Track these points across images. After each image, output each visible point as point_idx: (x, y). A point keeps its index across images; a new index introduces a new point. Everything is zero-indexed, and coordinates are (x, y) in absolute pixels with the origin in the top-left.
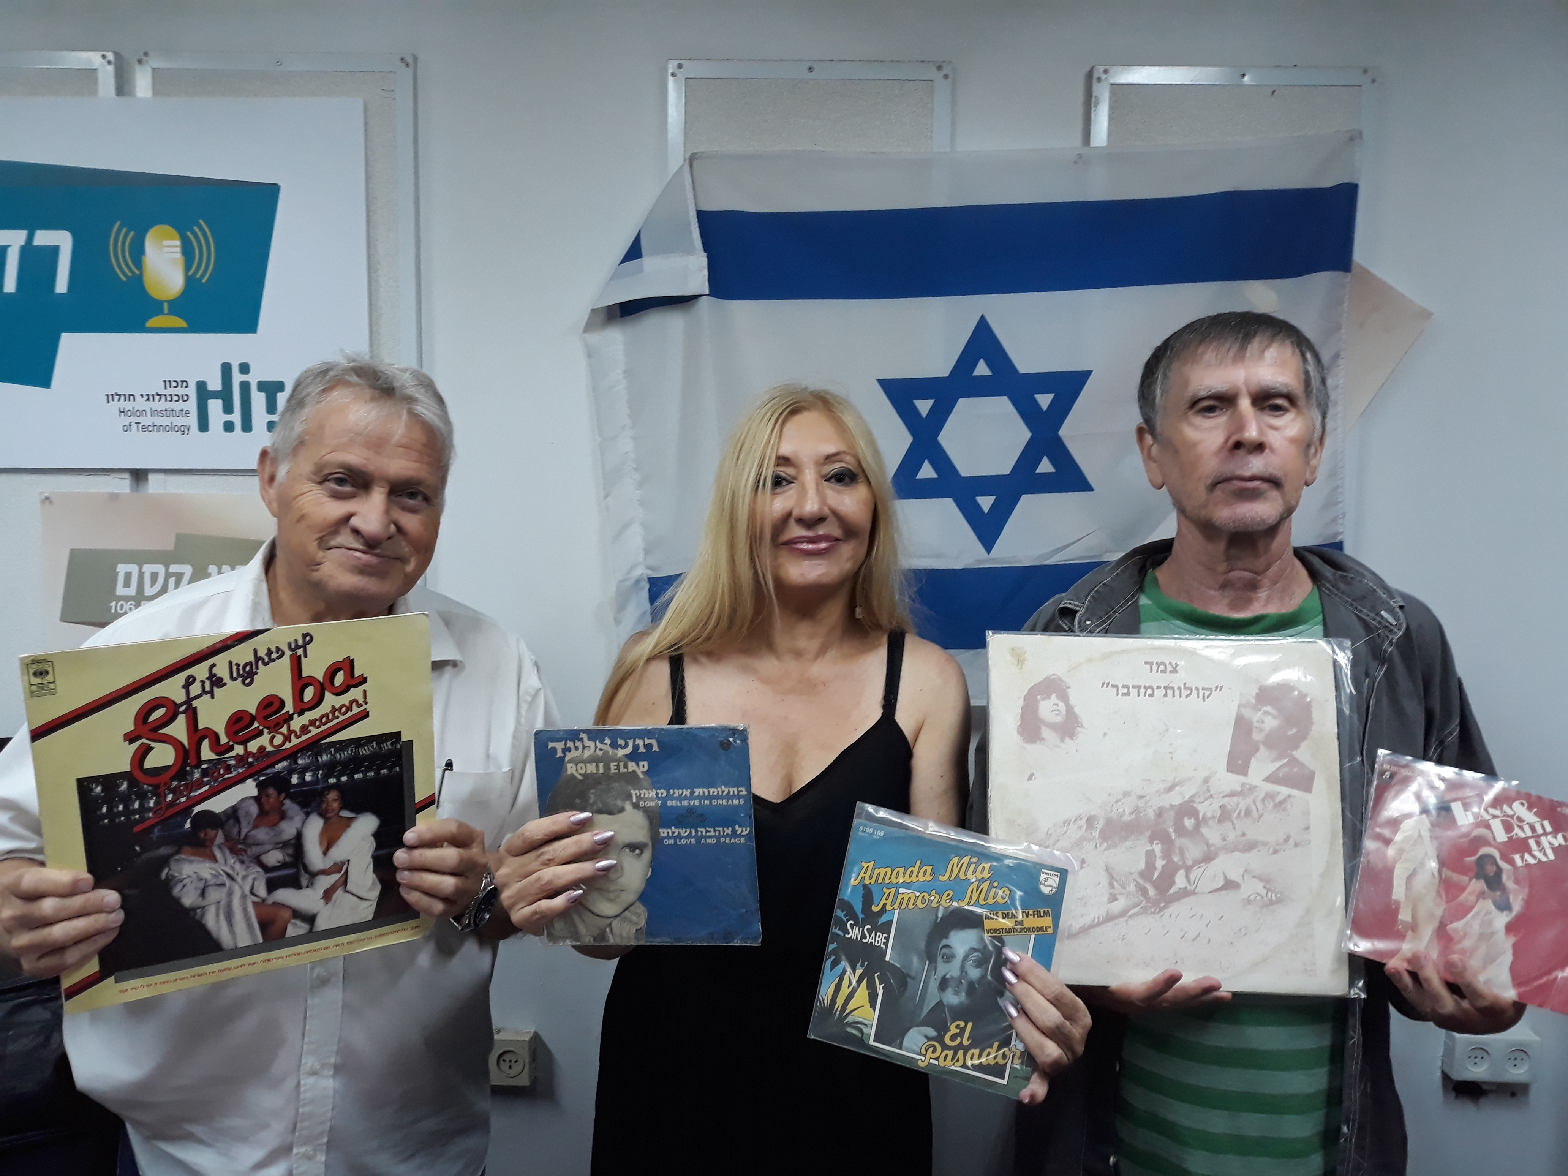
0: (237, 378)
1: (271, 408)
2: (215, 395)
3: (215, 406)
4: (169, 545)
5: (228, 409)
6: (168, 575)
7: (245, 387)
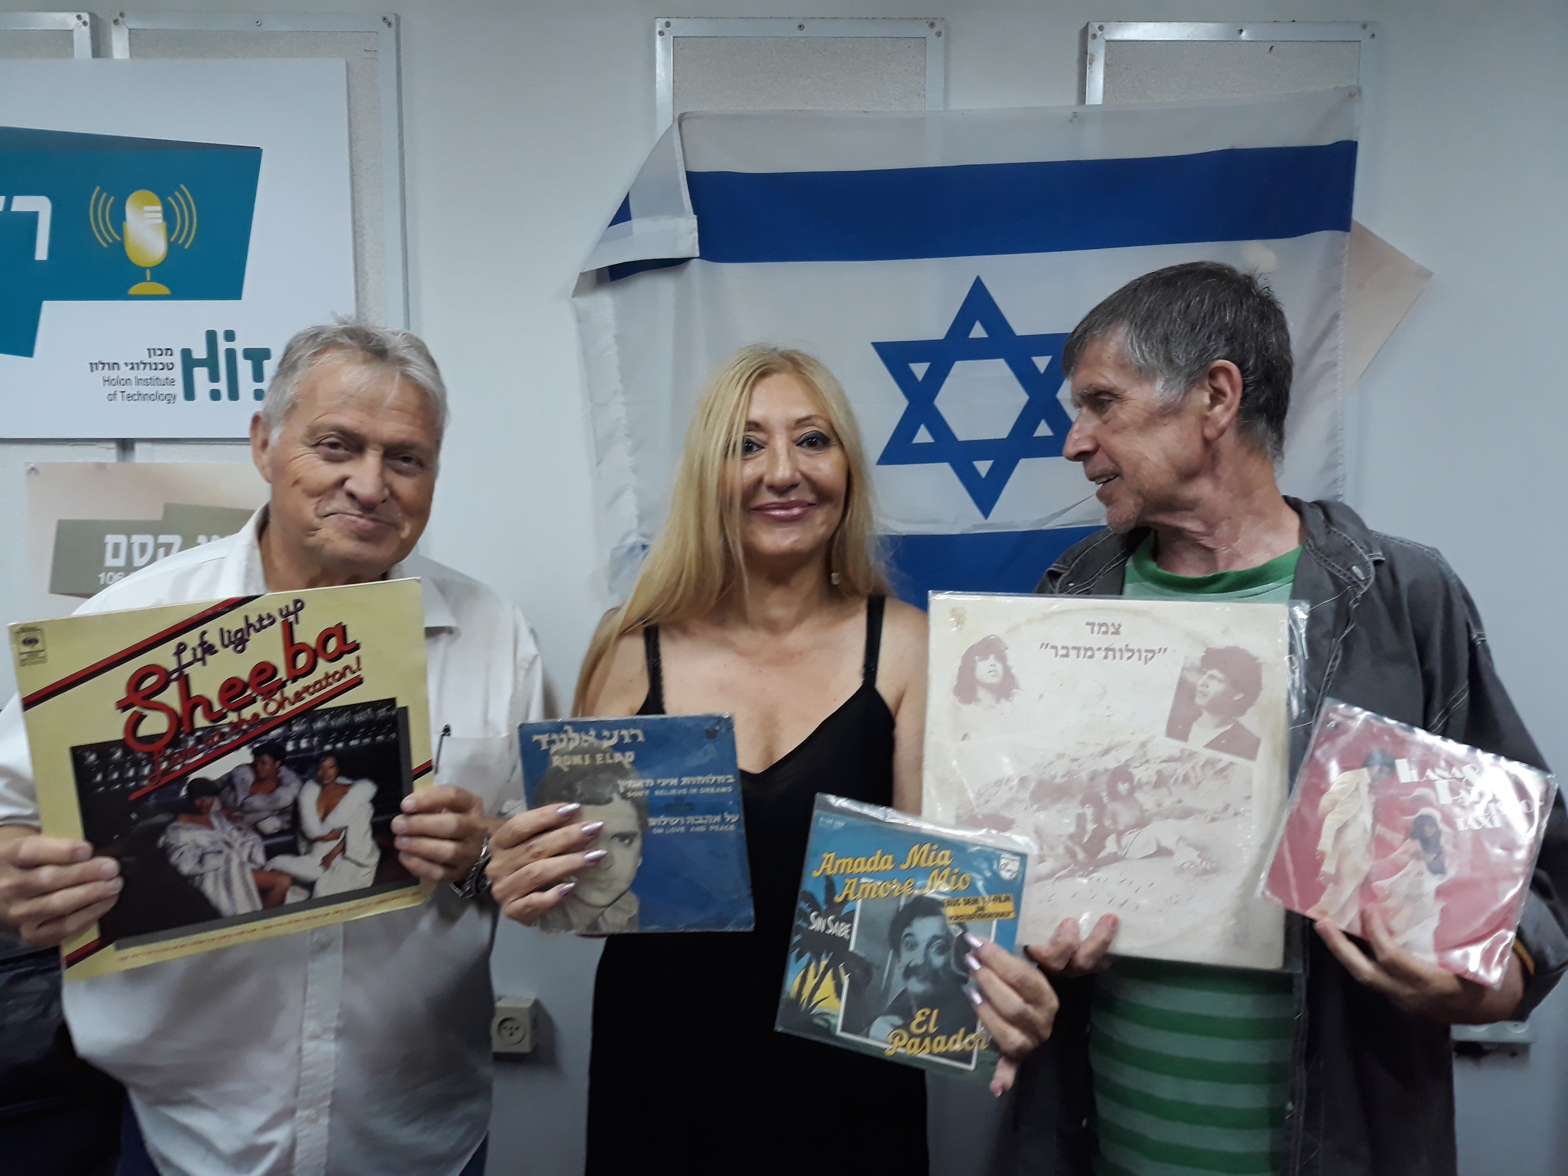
0: (223, 346)
1: (258, 376)
2: (200, 363)
3: (201, 374)
4: (157, 515)
5: (214, 377)
6: (157, 546)
7: (231, 354)
